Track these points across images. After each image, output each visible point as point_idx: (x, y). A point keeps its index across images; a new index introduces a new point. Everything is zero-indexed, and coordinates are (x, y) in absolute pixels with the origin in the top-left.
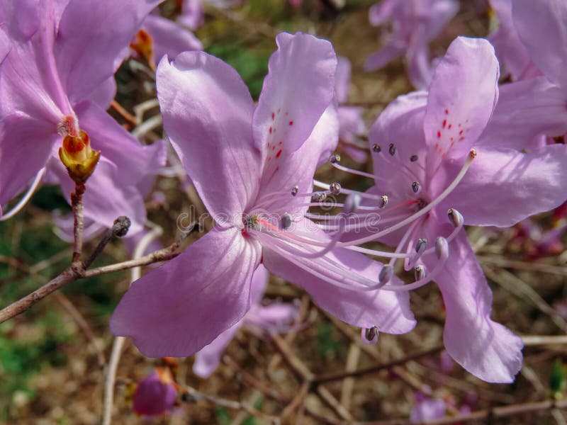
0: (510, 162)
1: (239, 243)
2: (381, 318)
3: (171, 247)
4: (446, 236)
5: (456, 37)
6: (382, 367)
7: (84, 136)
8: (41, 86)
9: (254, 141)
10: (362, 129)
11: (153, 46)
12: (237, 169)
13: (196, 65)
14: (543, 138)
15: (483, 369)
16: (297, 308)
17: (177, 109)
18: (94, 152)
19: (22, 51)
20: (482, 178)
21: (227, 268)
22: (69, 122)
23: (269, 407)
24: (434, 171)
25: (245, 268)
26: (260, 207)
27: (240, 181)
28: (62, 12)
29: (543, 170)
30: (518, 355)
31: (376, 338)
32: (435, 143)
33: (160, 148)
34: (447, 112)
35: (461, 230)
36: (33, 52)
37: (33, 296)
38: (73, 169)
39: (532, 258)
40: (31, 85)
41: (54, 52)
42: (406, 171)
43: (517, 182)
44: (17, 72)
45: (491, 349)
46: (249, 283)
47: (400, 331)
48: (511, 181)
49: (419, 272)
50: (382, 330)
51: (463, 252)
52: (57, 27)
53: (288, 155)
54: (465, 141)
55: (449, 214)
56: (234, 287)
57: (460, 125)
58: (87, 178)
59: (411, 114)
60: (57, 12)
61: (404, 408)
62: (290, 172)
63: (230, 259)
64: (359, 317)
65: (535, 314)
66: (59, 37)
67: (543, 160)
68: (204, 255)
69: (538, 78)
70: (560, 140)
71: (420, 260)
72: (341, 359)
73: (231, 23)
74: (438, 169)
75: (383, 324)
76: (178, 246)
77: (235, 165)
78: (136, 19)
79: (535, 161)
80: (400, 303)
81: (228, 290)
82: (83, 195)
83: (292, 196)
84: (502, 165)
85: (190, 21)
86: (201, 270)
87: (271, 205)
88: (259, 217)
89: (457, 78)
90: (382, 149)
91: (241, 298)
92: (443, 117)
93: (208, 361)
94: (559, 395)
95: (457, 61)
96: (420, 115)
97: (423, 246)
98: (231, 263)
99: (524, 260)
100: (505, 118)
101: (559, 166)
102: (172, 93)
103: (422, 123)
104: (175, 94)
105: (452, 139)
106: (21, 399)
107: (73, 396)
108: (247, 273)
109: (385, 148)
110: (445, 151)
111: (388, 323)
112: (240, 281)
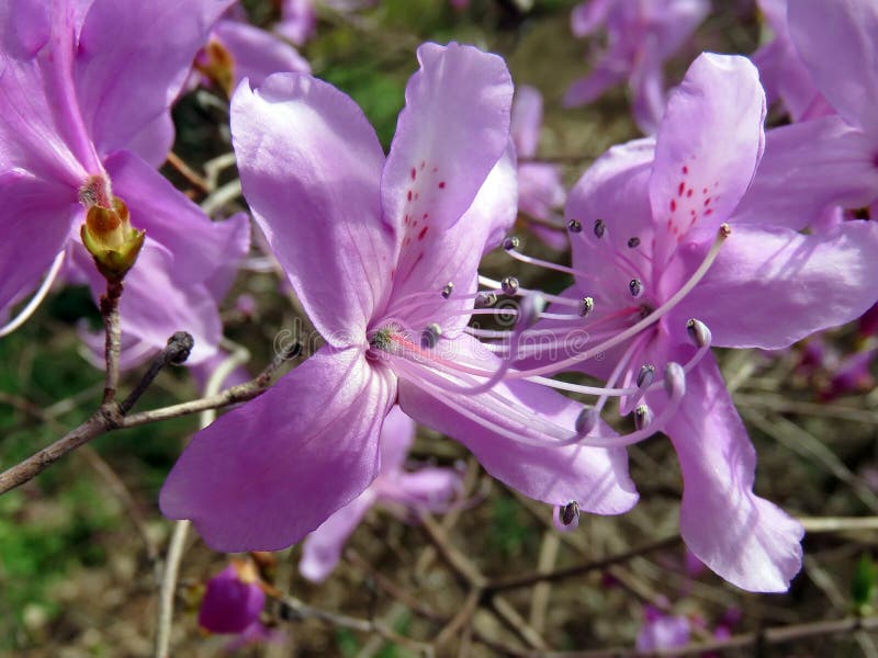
0: (783, 249)
1: (361, 372)
2: (584, 489)
3: (258, 379)
4: (683, 364)
5: (700, 53)
6: (593, 566)
7: (120, 206)
8: (53, 129)
9: (383, 213)
10: (559, 197)
11: (233, 68)
12: (357, 256)
13: (294, 95)
14: (838, 211)
15: (740, 571)
16: (460, 474)
17: (264, 162)
18: (135, 233)
19: (23, 74)
20: (739, 273)
21: (343, 412)
22: (96, 185)
23: (419, 628)
24: (666, 262)
25: (370, 410)
26: (394, 316)
27: (362, 276)
28: (85, 13)
29: (836, 261)
30: (796, 550)
31: (576, 520)
32: (667, 220)
33: (240, 225)
34: (685, 170)
35: (707, 354)
36: (40, 76)
37: (42, 456)
38: (102, 258)
39: (827, 397)
40: (37, 127)
41: (73, 75)
42: (622, 262)
43: (794, 280)
44: (15, 107)
45: (753, 540)
46: (377, 434)
47: (614, 510)
48: (785, 277)
49: (641, 417)
50: (586, 508)
51: (710, 389)
52: (78, 37)
53: (437, 235)
54: (713, 215)
55: (689, 328)
56: (352, 441)
57: (705, 191)
58: (125, 272)
59: (630, 173)
60: (77, 13)
61: (629, 631)
62: (440, 261)
63: (346, 397)
64: (549, 488)
65: (831, 485)
66: (80, 52)
67: (834, 244)
68: (306, 391)
69: (829, 118)
70: (863, 215)
71: (642, 400)
72: (531, 554)
73: (360, 34)
74: (671, 259)
75: (586, 498)
76: (268, 379)
77: (353, 250)
78: (200, 24)
79: (823, 246)
80: (614, 466)
81: (344, 445)
82: (120, 298)
83: (443, 299)
84: (771, 253)
85: (293, 30)
86: (301, 414)
87: (412, 313)
88: (393, 331)
89: (702, 117)
90: (583, 227)
91: (363, 459)
92: (679, 178)
93: (323, 556)
94: (866, 609)
95: (701, 91)
96: (644, 176)
97: (649, 377)
98: (348, 404)
99: (814, 401)
100: (777, 180)
101: (859, 254)
102: (255, 138)
103: (646, 187)
104: (260, 140)
105: (693, 213)
106: (35, 616)
107: (116, 612)
108: (374, 420)
109: (589, 226)
110: (683, 230)
111: (595, 496)
112: (363, 431)
